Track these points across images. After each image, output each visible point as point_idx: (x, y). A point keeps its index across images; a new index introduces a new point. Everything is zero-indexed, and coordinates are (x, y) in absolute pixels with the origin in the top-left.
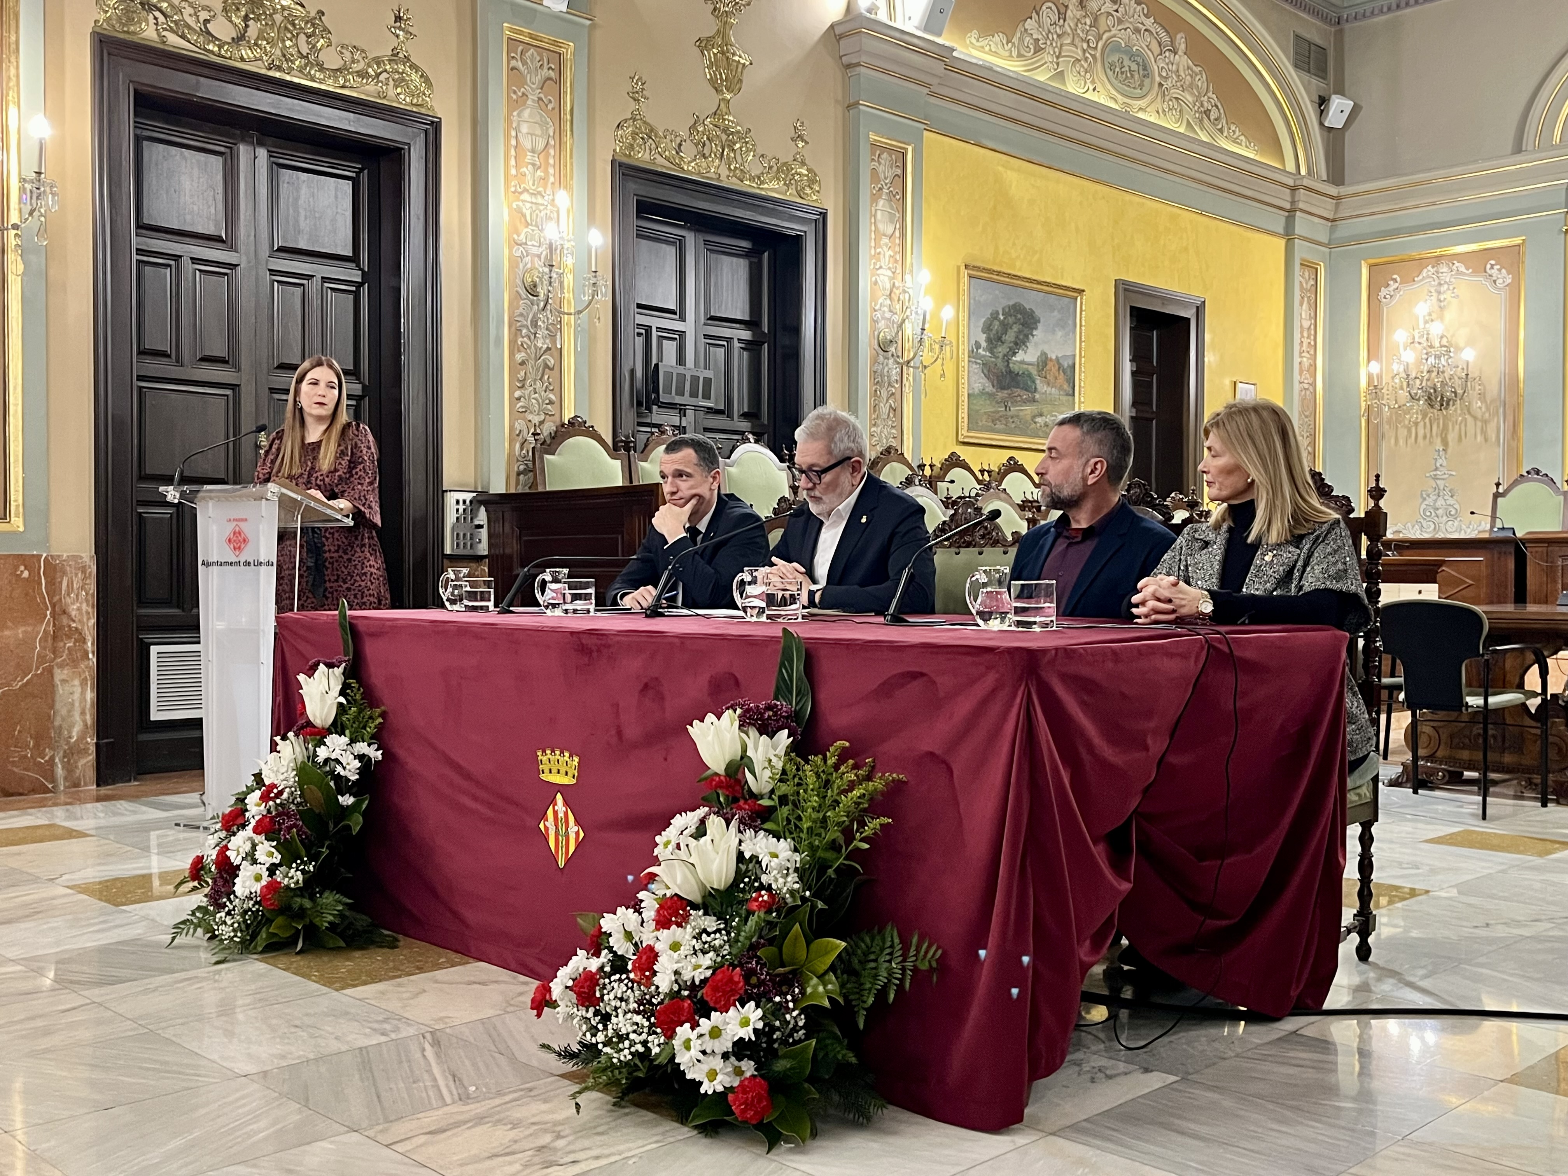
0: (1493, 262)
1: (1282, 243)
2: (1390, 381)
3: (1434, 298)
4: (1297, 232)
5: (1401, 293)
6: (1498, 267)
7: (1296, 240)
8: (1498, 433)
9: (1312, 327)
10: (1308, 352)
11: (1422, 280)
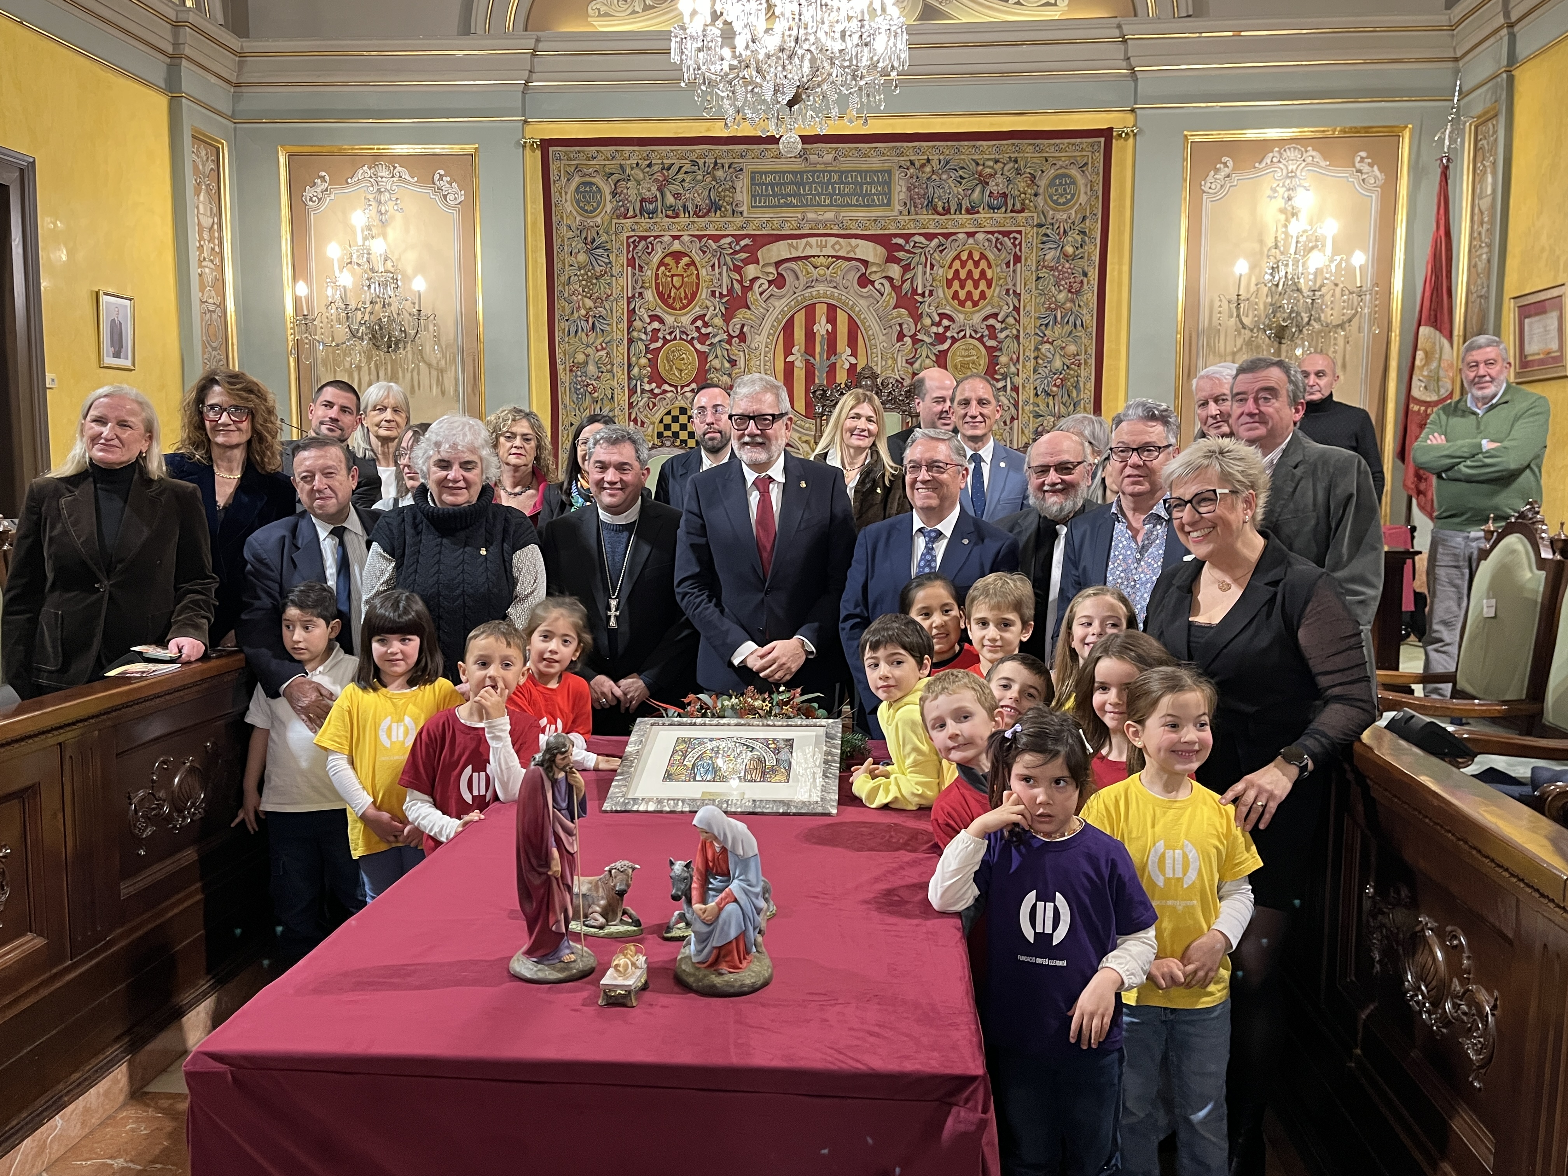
0: (442, 172)
1: (163, 100)
2: (324, 310)
3: (374, 208)
4: (183, 88)
5: (332, 196)
6: (448, 179)
7: (184, 100)
8: (457, 385)
9: (216, 227)
10: (212, 261)
11: (357, 183)
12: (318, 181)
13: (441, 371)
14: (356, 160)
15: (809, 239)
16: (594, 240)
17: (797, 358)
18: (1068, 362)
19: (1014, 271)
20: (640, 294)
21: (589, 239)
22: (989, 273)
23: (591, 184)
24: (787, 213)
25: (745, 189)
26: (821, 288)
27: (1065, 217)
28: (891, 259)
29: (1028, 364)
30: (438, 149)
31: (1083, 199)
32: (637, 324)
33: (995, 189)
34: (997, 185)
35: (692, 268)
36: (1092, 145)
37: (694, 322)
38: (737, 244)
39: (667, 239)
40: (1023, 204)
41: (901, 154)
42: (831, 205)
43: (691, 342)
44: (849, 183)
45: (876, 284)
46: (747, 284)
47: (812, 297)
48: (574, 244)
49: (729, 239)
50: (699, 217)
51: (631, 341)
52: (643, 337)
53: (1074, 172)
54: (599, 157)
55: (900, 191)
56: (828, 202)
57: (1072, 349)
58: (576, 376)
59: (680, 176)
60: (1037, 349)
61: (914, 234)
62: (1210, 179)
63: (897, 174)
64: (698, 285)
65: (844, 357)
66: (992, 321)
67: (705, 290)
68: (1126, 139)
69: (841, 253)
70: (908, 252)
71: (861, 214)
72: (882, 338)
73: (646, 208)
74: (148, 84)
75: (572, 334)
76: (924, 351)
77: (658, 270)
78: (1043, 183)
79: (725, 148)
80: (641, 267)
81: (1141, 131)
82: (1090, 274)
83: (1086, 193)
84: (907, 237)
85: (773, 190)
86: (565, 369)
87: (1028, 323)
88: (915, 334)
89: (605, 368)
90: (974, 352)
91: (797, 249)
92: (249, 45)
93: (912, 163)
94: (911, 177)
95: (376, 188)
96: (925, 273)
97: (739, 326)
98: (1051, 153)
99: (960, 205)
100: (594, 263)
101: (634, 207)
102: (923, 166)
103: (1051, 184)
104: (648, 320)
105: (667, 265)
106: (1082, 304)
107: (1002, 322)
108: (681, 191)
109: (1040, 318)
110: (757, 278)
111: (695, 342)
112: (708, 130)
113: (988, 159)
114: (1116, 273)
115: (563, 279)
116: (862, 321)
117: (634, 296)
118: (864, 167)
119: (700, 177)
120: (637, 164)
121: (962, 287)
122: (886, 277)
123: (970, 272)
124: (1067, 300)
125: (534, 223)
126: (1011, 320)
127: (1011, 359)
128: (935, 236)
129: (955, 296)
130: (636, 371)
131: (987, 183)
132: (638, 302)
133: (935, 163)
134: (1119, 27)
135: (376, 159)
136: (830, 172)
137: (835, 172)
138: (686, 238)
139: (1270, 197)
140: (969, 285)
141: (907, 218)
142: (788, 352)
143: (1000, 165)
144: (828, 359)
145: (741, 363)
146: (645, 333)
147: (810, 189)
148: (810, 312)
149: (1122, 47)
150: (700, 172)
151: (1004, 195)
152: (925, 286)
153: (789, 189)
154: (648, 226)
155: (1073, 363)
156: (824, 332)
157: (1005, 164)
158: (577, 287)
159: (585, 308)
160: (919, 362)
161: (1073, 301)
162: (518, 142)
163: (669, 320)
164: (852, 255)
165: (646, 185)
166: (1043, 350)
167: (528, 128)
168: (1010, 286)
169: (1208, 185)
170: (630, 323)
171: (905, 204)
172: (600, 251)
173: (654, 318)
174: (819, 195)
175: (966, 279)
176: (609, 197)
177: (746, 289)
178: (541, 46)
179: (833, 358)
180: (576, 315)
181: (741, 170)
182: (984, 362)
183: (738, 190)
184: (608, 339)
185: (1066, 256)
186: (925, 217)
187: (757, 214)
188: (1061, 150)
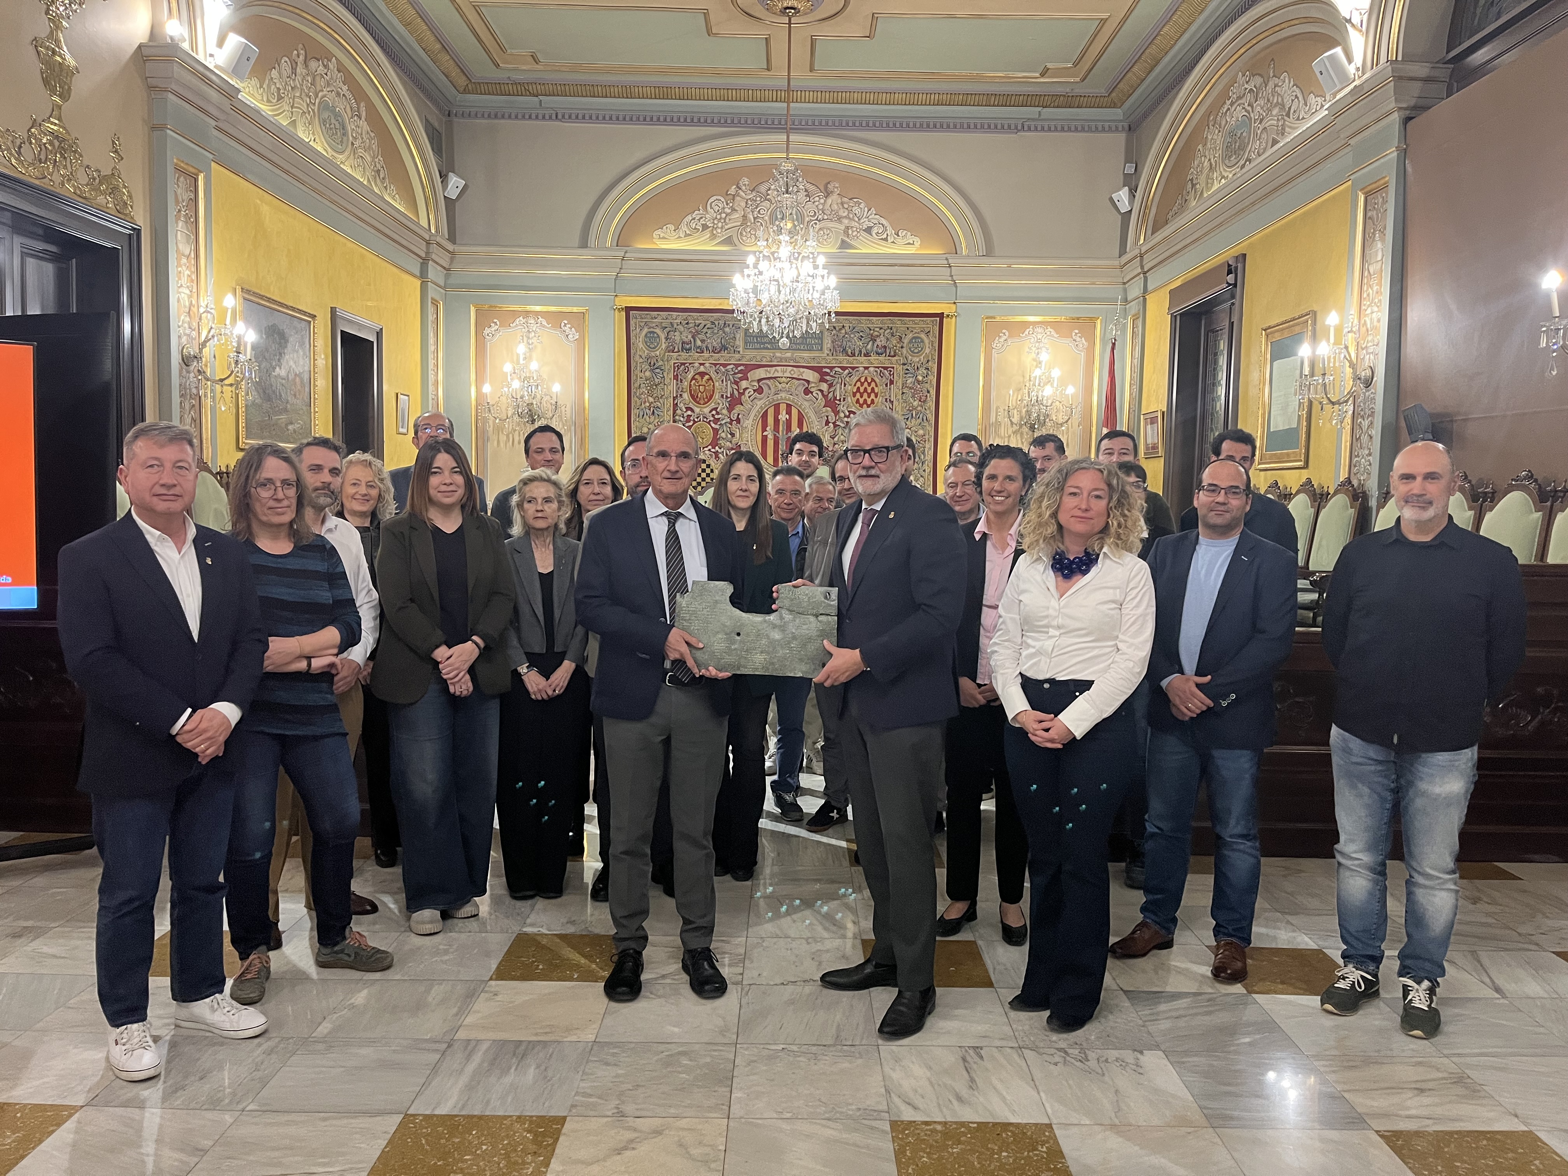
0: (565, 322)
1: (419, 283)
3: (526, 342)
5: (500, 334)
6: (570, 326)
11: (515, 327)
12: (493, 325)
14: (515, 314)
15: (777, 368)
16: (654, 364)
17: (769, 433)
19: (890, 389)
20: (681, 395)
21: (652, 364)
22: (876, 390)
23: (654, 333)
24: (764, 353)
25: (741, 339)
26: (783, 395)
27: (918, 360)
28: (822, 380)
30: (564, 309)
31: (927, 351)
32: (679, 412)
33: (880, 344)
34: (881, 341)
35: (710, 381)
36: (933, 322)
37: (711, 412)
38: (736, 369)
39: (697, 365)
40: (895, 352)
42: (789, 349)
45: (814, 393)
46: (742, 391)
47: (778, 400)
48: (643, 366)
49: (732, 366)
50: (715, 353)
53: (923, 336)
54: (658, 318)
55: (827, 343)
56: (787, 347)
59: (705, 330)
61: (835, 367)
62: (996, 341)
63: (826, 334)
64: (713, 391)
67: (718, 394)
68: (951, 318)
69: (794, 376)
70: (832, 376)
71: (806, 355)
72: (817, 423)
73: (685, 347)
75: (641, 417)
76: (840, 431)
77: (691, 382)
78: (906, 341)
79: (730, 315)
80: (681, 381)
81: (959, 314)
82: (931, 392)
83: (929, 347)
84: (831, 368)
85: (757, 340)
88: (835, 422)
91: (769, 373)
92: (457, 248)
93: (834, 328)
94: (834, 336)
95: (527, 329)
96: (841, 388)
97: (736, 415)
98: (910, 325)
99: (860, 352)
100: (654, 377)
101: (678, 346)
102: (840, 329)
103: (910, 342)
104: (685, 410)
105: (696, 379)
106: (927, 408)
108: (705, 339)
110: (747, 388)
111: (711, 423)
112: (720, 304)
113: (876, 327)
114: (946, 391)
115: (637, 385)
116: (806, 414)
117: (677, 396)
119: (716, 331)
120: (680, 322)
121: (862, 397)
122: (820, 390)
123: (866, 388)
124: (918, 405)
125: (619, 353)
128: (846, 368)
129: (858, 401)
131: (876, 340)
132: (680, 400)
133: (847, 328)
134: (947, 259)
135: (527, 314)
138: (707, 365)
139: (1028, 353)
140: (865, 396)
141: (831, 357)
142: (764, 430)
143: (883, 331)
144: (786, 434)
145: (737, 435)
148: (777, 407)
149: (948, 269)
150: (716, 328)
151: (885, 347)
152: (841, 396)
153: (766, 339)
154: (686, 357)
156: (784, 419)
157: (885, 330)
158: (644, 390)
159: (648, 402)
160: (837, 437)
161: (922, 406)
162: (611, 307)
163: (697, 410)
164: (800, 377)
165: (685, 335)
167: (617, 299)
168: (888, 397)
169: (995, 344)
170: (674, 411)
171: (830, 350)
172: (658, 370)
173: (688, 409)
175: (864, 392)
176: (664, 340)
177: (741, 394)
178: (627, 255)
179: (789, 434)
180: (643, 406)
181: (739, 328)
183: (737, 339)
185: (918, 382)
186: (841, 357)
187: (748, 352)
188: (916, 324)
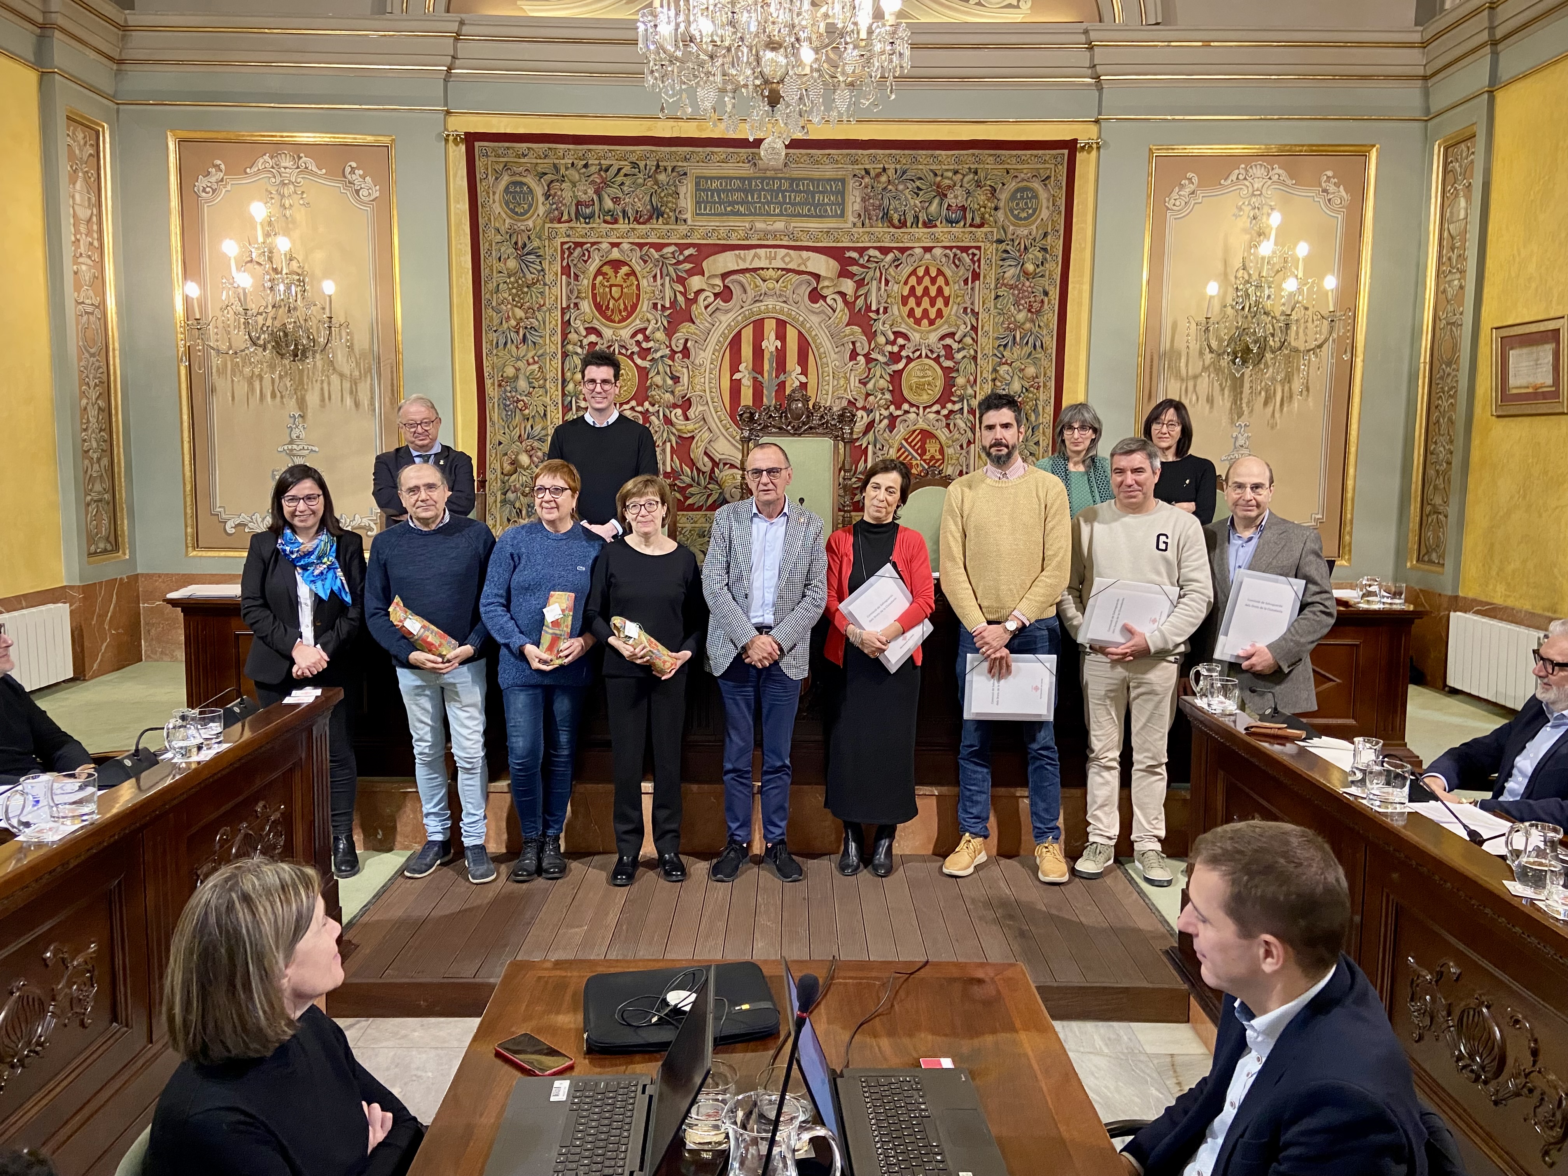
0: (354, 165)
1: (31, 77)
2: (219, 314)
3: (276, 202)
4: (56, 63)
5: (229, 187)
6: (361, 172)
7: (57, 76)
8: (372, 398)
9: (94, 219)
10: (89, 257)
11: (256, 174)
12: (212, 170)
13: (354, 383)
14: (254, 149)
15: (758, 250)
16: (525, 245)
17: (745, 375)
18: (1027, 385)
19: (972, 289)
20: (576, 304)
21: (520, 244)
22: (947, 291)
23: (522, 184)
24: (734, 222)
25: (689, 194)
26: (770, 302)
27: (1026, 232)
28: (844, 273)
29: (985, 386)
30: (349, 138)
31: (1045, 214)
32: (573, 336)
33: (953, 202)
34: (956, 198)
35: (632, 278)
36: (1055, 158)
37: (634, 335)
38: (681, 253)
39: (605, 246)
40: (983, 218)
41: (856, 162)
42: (782, 215)
43: (631, 357)
44: (800, 192)
45: (828, 300)
46: (692, 296)
47: (760, 312)
48: (503, 249)
49: (671, 249)
50: (639, 223)
51: (565, 355)
52: (579, 350)
53: (1036, 185)
54: (530, 155)
55: (854, 202)
56: (777, 211)
57: (1031, 371)
58: (506, 391)
59: (619, 179)
60: (995, 370)
61: (868, 248)
62: (1174, 195)
63: (851, 184)
64: (638, 296)
65: (794, 375)
66: (949, 341)
67: (646, 302)
68: (1089, 152)
69: (789, 267)
70: (862, 266)
71: (813, 225)
72: (833, 356)
73: (582, 212)
74: (12, 56)
75: (501, 346)
76: (878, 371)
77: (595, 278)
78: (1004, 196)
79: (668, 149)
80: (576, 277)
81: (1105, 142)
82: (1051, 293)
83: (1048, 208)
84: (861, 251)
85: (719, 197)
86: (493, 384)
87: (986, 344)
88: (869, 353)
89: (537, 383)
90: (929, 373)
91: (744, 260)
92: (134, 18)
93: (867, 172)
94: (866, 187)
95: (278, 179)
96: (879, 289)
97: (682, 341)
98: (1013, 165)
99: (917, 218)
100: (526, 270)
101: (569, 211)
102: (878, 175)
103: (1013, 197)
104: (584, 333)
105: (604, 275)
106: (1042, 324)
107: (959, 342)
108: (621, 195)
109: (998, 338)
110: (703, 290)
111: (635, 357)
112: (649, 129)
113: (947, 170)
114: (1076, 292)
115: (492, 286)
116: (813, 338)
117: (568, 307)
118: (816, 174)
119: (640, 181)
120: (573, 164)
121: (918, 304)
122: (840, 293)
123: (926, 289)
124: (1027, 320)
125: (459, 224)
126: (968, 340)
127: (968, 381)
128: (890, 250)
129: (911, 313)
130: (570, 387)
131: (946, 196)
132: (574, 313)
133: (891, 172)
134: (1086, 32)
135: (277, 149)
136: (780, 179)
137: (786, 179)
138: (625, 246)
139: (1236, 216)
140: (926, 303)
141: (861, 230)
142: (734, 369)
143: (959, 176)
144: (777, 377)
145: (685, 380)
146: (581, 347)
147: (759, 197)
148: (759, 326)
149: (1088, 54)
150: (641, 175)
151: (964, 209)
152: (879, 303)
153: (736, 196)
154: (583, 232)
155: (1032, 386)
157: (964, 176)
158: (506, 295)
159: (515, 318)
160: (873, 381)
161: (1033, 321)
162: (440, 134)
163: (607, 333)
164: (803, 268)
165: (583, 188)
166: (1001, 372)
167: (451, 120)
168: (968, 305)
169: (1172, 201)
170: (565, 336)
171: (860, 215)
172: (531, 257)
173: (591, 330)
174: (769, 203)
175: (923, 296)
176: (541, 199)
177: (691, 302)
178: (465, 30)
179: (782, 377)
180: (505, 325)
181: (685, 174)
182: (939, 383)
183: (682, 196)
184: (541, 352)
185: (1026, 273)
186: (881, 230)
187: (702, 222)
188: (1023, 162)
